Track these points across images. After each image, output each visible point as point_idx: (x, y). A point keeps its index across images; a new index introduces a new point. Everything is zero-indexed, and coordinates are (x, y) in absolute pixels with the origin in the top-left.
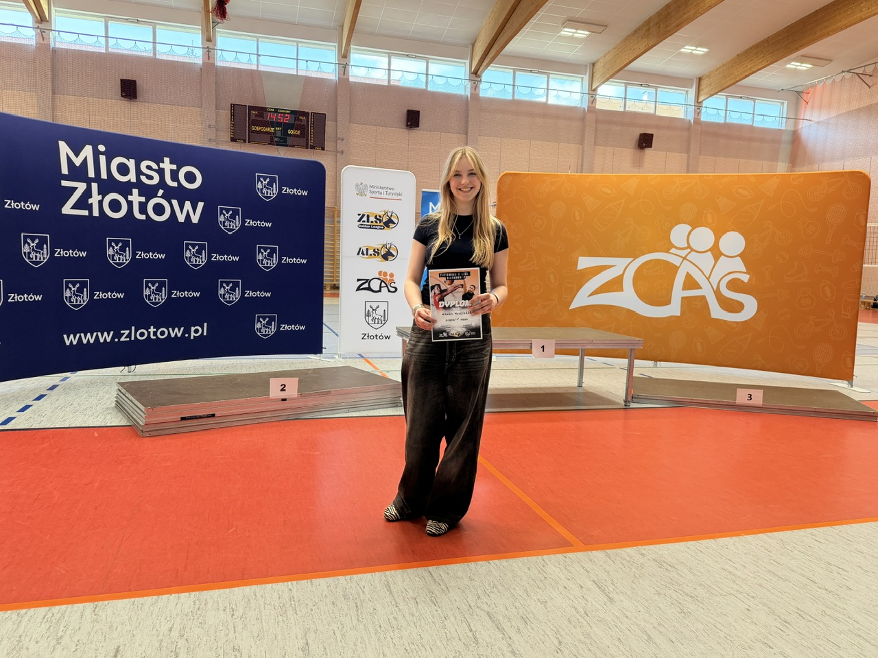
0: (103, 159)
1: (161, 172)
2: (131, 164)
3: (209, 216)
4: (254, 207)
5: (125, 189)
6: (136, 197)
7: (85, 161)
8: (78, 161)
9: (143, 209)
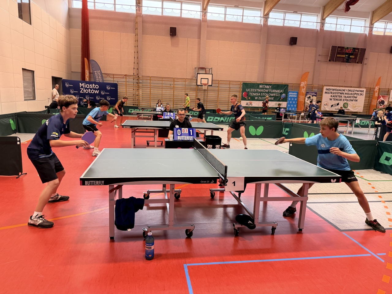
0: (85, 85)
1: (93, 86)
2: (89, 85)
3: (100, 92)
4: (106, 91)
5: (88, 89)
6: (89, 90)
8: (82, 85)
9: (90, 92)
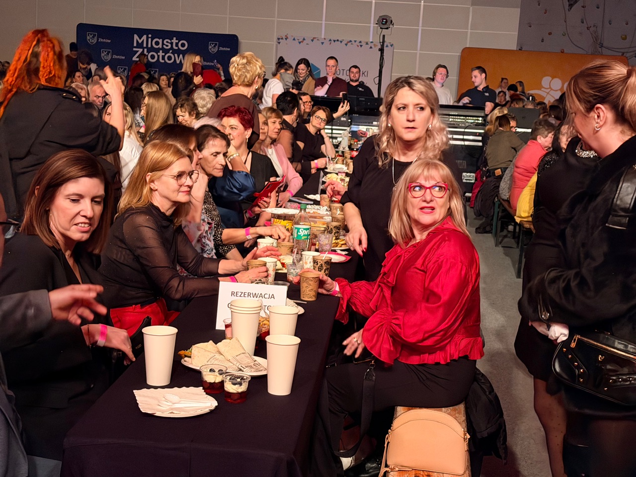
0: (150, 40)
7: (143, 41)
8: (140, 41)
9: (163, 58)
